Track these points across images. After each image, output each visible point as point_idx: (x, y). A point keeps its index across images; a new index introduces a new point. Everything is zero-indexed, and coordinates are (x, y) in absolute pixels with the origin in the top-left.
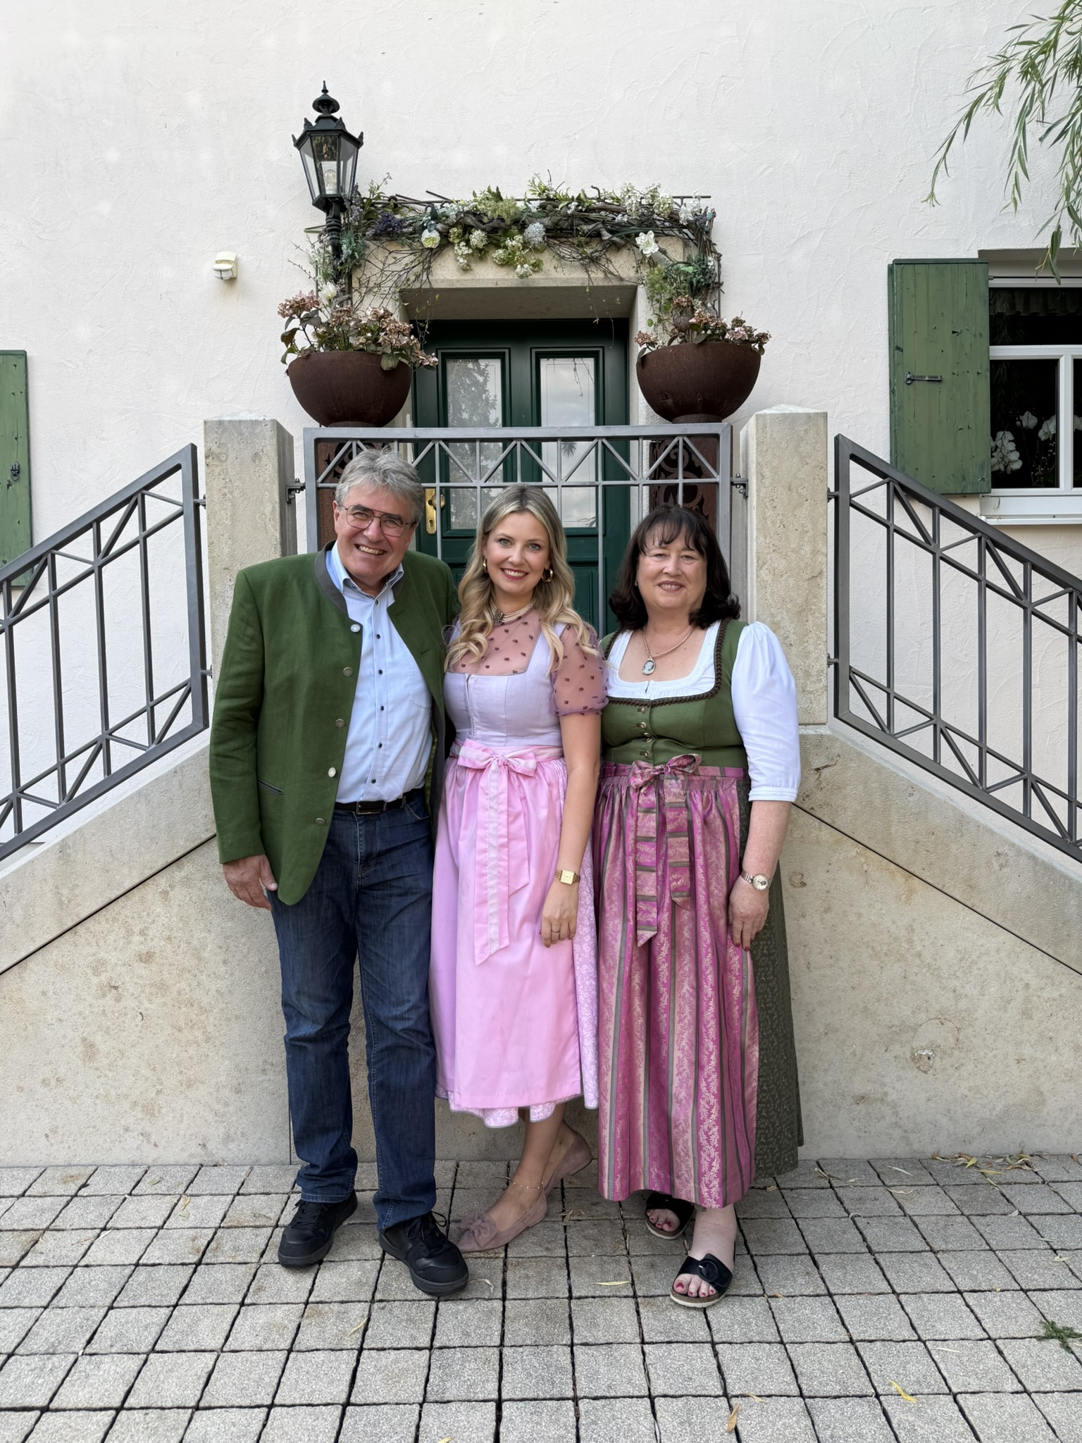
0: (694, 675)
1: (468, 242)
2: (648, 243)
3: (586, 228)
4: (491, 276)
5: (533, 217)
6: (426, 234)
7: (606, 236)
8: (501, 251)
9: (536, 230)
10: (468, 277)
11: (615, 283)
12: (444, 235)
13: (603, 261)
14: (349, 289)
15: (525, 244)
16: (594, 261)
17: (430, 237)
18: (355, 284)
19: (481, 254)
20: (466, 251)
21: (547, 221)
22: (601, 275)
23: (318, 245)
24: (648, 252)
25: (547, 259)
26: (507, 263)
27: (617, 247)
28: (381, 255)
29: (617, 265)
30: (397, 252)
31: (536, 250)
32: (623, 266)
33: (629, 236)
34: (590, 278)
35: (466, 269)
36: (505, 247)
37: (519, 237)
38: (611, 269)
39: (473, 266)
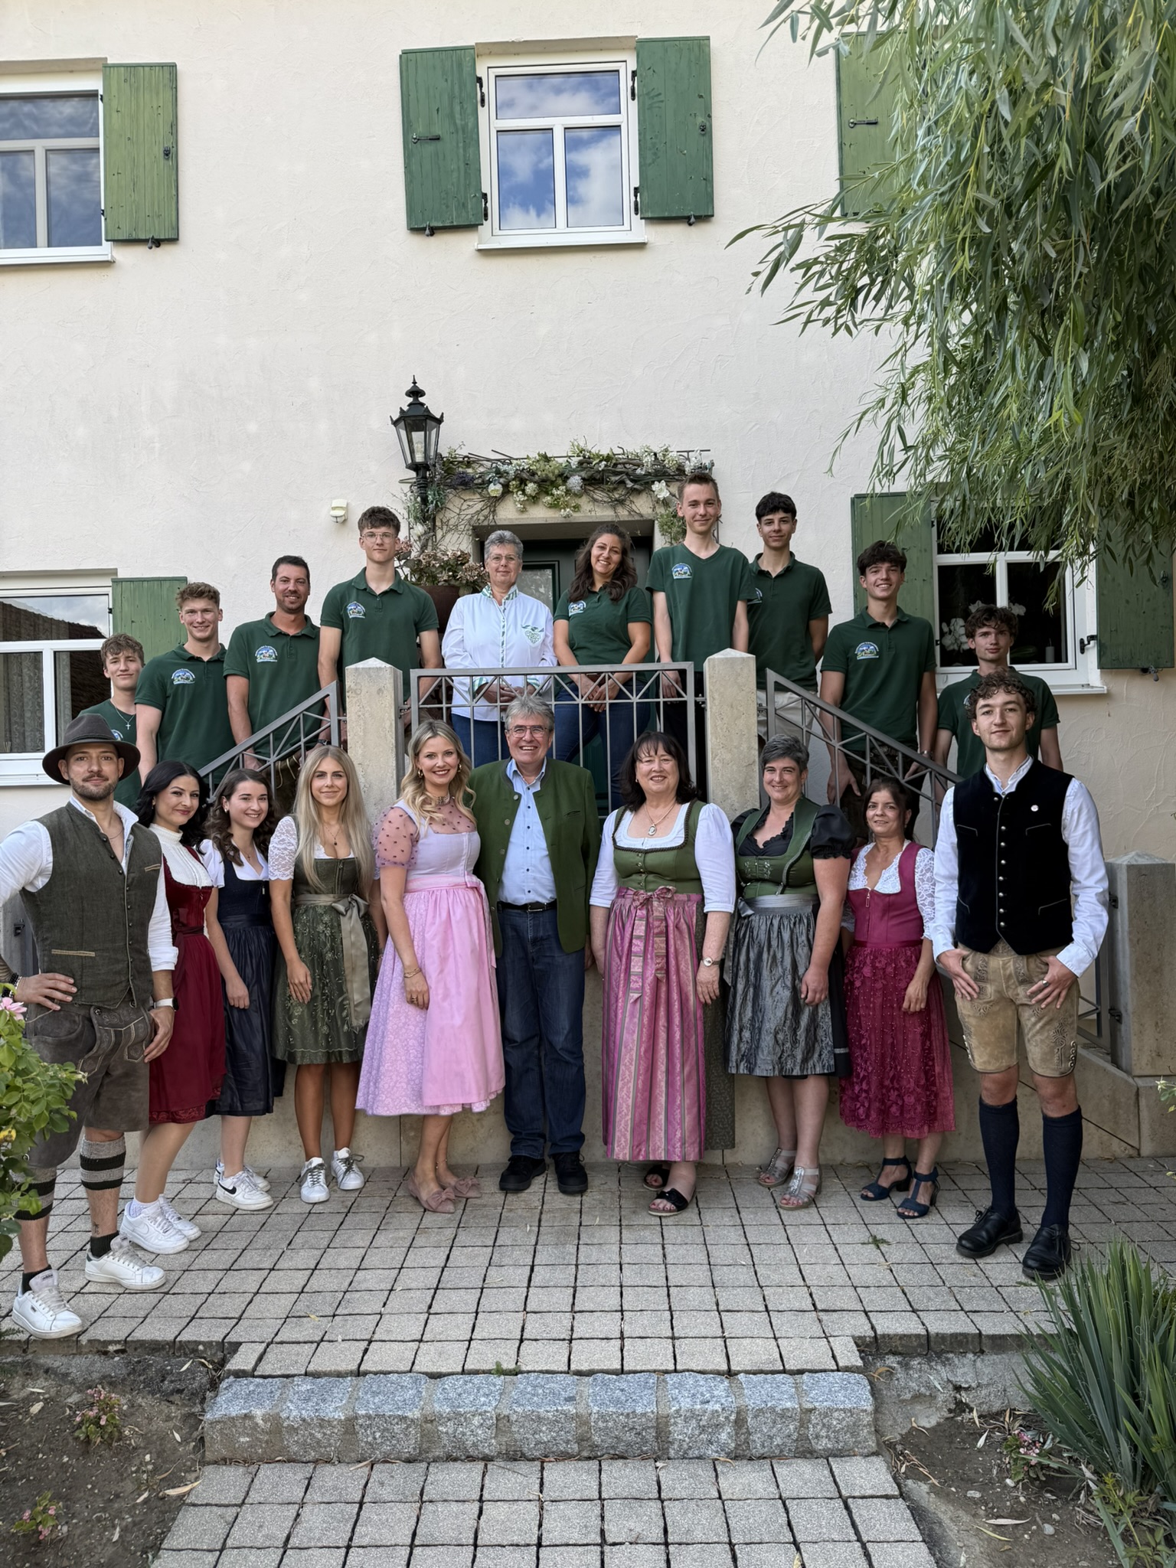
0: (672, 835)
1: (523, 491)
2: (661, 490)
3: (614, 479)
4: (542, 516)
5: (574, 472)
6: (492, 487)
7: (630, 484)
8: (549, 498)
9: (575, 481)
10: (525, 516)
11: (637, 518)
12: (506, 486)
13: (628, 502)
14: (434, 529)
15: (568, 492)
16: (621, 502)
17: (495, 489)
18: (438, 523)
19: (534, 499)
20: (522, 498)
21: (583, 474)
22: (626, 513)
23: (409, 494)
24: (661, 496)
25: (584, 502)
26: (554, 506)
27: (639, 492)
28: (457, 502)
29: (638, 505)
30: (470, 500)
31: (578, 495)
32: (642, 506)
33: (647, 483)
34: (617, 516)
35: (523, 511)
36: (552, 495)
37: (562, 488)
38: (634, 508)
39: (528, 508)
